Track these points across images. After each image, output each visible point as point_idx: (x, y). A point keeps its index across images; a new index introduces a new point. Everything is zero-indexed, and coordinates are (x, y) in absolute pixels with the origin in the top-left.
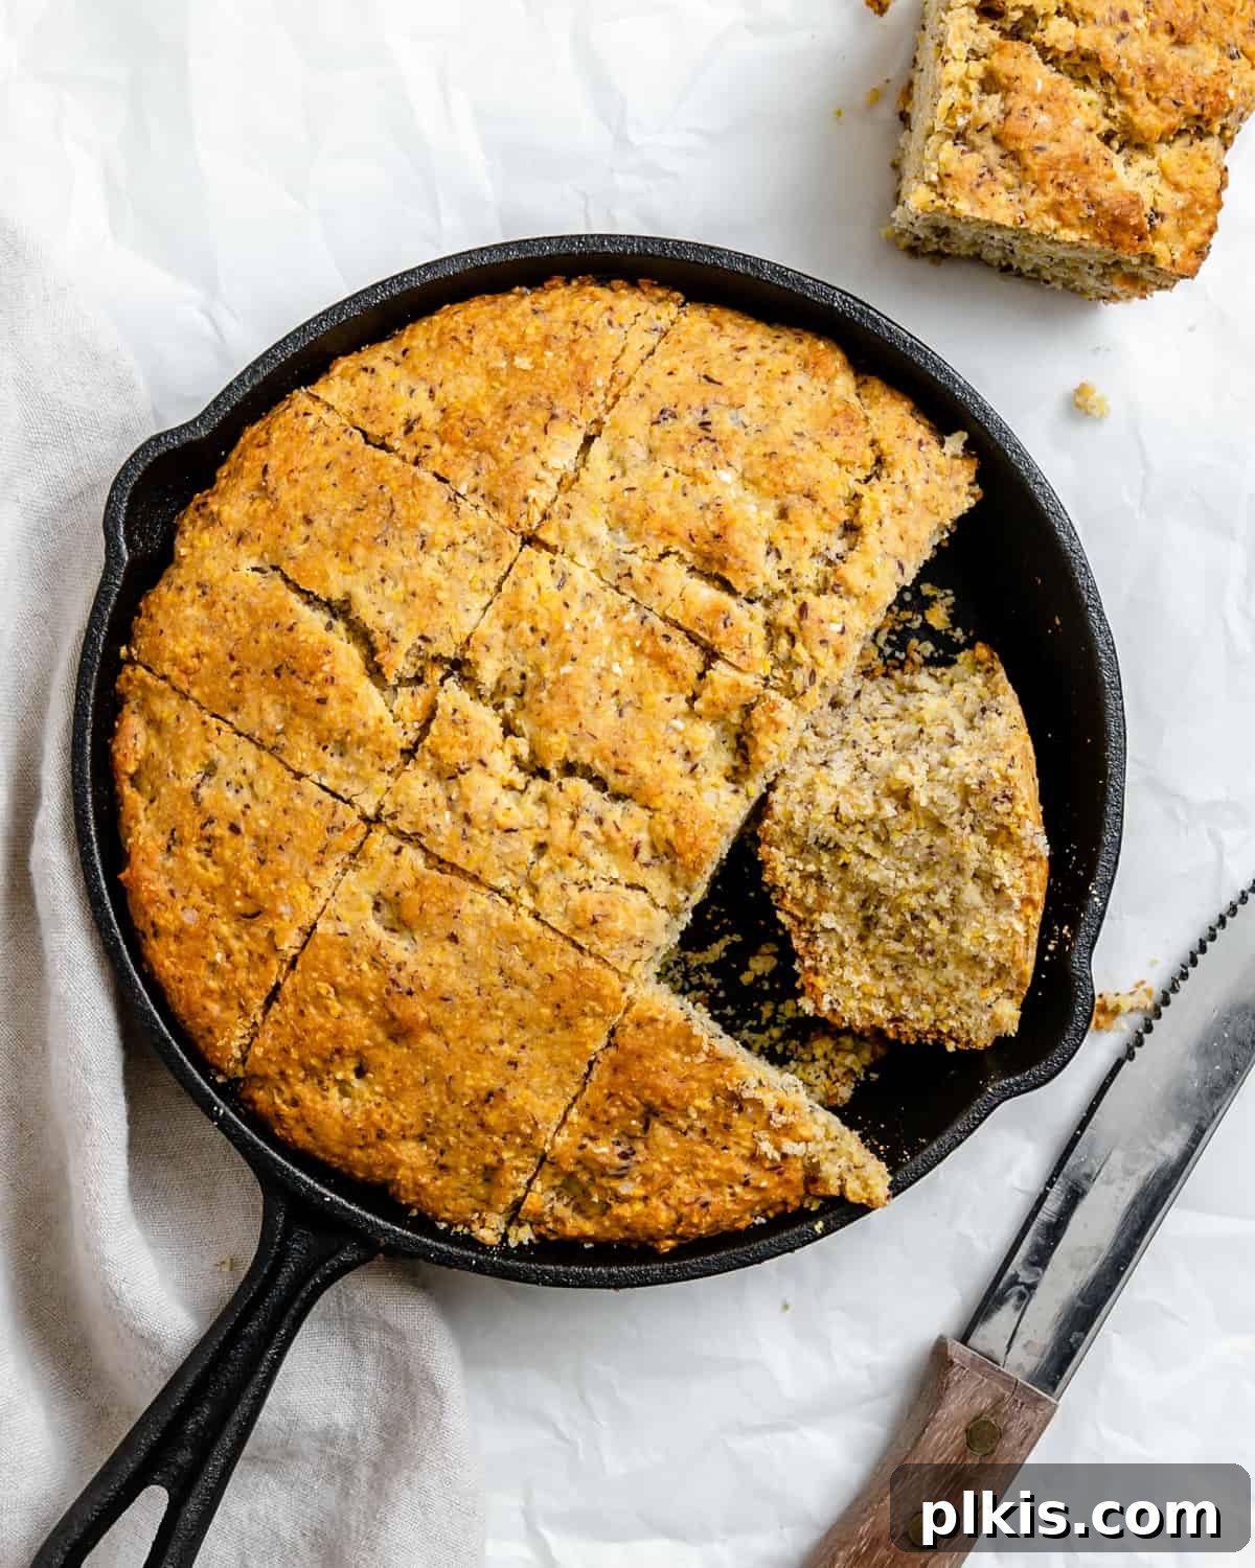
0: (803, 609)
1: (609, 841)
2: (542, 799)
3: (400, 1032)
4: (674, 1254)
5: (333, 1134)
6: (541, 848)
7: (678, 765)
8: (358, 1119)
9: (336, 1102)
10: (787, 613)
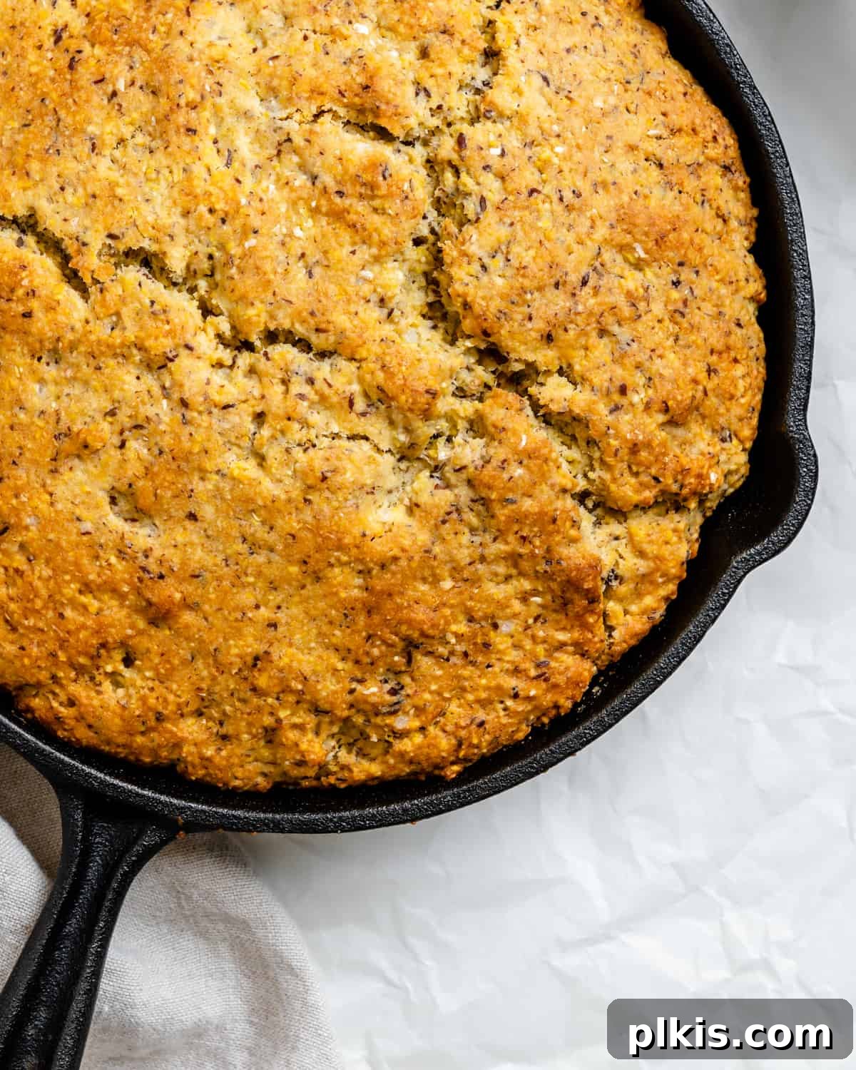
0: (461, 141)
1: (323, 398)
2: (252, 371)
3: (159, 616)
4: (462, 779)
5: (113, 725)
6: (260, 417)
7: (377, 313)
8: (135, 708)
9: (111, 695)
10: (446, 147)
